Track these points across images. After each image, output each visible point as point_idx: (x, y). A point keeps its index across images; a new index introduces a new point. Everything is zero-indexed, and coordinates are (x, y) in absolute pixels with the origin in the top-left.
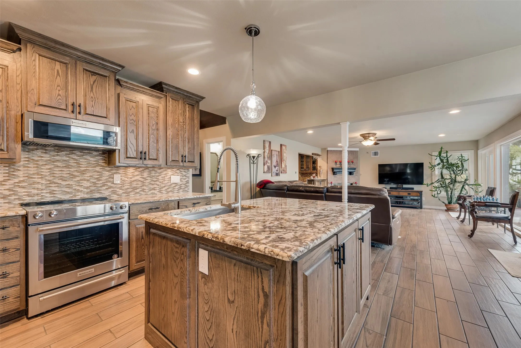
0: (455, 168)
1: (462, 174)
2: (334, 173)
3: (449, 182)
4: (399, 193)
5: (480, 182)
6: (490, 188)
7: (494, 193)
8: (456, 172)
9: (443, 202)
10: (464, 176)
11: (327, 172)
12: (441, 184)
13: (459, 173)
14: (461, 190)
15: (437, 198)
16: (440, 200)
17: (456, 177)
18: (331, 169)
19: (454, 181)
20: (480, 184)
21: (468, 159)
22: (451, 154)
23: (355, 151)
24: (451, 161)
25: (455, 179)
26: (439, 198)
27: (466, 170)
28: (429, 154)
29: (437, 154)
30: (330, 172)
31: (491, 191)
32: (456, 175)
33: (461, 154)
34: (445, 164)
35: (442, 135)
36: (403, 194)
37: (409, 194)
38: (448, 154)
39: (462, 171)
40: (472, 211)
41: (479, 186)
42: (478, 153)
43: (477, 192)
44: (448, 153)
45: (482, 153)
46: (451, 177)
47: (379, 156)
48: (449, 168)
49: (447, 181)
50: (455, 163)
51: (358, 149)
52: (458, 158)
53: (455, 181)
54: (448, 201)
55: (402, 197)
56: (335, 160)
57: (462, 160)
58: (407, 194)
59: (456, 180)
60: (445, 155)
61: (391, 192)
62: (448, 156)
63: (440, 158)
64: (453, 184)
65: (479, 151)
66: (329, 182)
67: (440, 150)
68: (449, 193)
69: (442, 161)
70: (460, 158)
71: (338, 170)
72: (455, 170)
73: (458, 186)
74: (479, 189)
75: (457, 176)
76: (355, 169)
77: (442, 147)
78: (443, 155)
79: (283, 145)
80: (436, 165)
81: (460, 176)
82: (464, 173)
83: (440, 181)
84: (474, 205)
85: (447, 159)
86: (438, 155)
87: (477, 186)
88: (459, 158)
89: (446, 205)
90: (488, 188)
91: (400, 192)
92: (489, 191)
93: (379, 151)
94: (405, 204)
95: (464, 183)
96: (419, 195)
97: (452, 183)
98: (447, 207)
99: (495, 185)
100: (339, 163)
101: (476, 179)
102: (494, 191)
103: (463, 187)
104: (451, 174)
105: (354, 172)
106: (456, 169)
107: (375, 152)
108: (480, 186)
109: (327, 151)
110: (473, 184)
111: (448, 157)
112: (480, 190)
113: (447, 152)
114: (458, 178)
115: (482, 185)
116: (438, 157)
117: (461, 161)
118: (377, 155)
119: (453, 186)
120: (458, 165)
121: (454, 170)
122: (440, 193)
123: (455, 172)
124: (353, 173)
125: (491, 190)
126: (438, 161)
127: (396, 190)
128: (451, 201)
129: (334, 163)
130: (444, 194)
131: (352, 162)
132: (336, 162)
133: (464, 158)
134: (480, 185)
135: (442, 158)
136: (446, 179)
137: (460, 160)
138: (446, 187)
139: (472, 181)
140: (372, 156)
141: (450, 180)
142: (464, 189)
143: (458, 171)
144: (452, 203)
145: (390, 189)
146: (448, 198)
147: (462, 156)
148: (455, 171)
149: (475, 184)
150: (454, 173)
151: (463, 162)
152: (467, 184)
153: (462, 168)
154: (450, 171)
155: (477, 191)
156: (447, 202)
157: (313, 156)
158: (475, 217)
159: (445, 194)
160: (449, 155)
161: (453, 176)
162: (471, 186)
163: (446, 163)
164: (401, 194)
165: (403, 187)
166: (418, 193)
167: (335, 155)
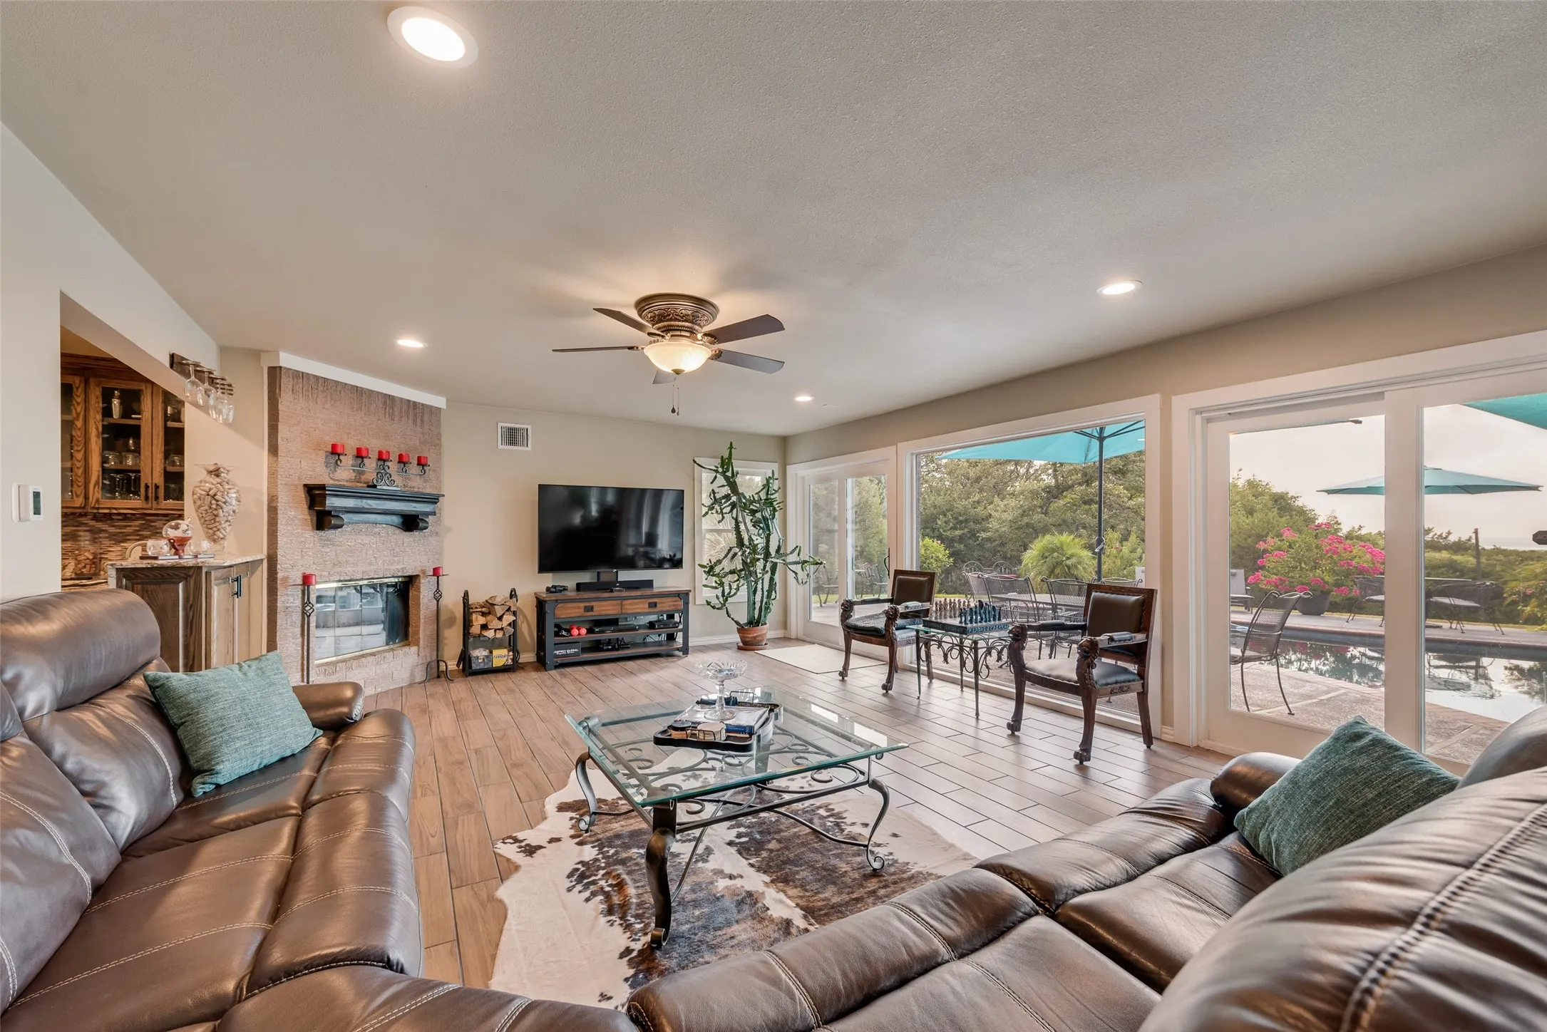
2: (323, 520)
4: (622, 605)
6: (904, 577)
9: (737, 623)
11: (273, 511)
15: (721, 608)
16: (729, 616)
18: (302, 494)
19: (764, 553)
23: (430, 407)
26: (728, 608)
28: (694, 461)
30: (294, 514)
41: (815, 567)
42: (789, 473)
43: (805, 583)
47: (529, 448)
51: (438, 401)
54: (748, 616)
56: (329, 440)
58: (647, 606)
61: (593, 604)
63: (727, 480)
65: (791, 467)
66: (286, 579)
67: (728, 455)
69: (733, 488)
71: (350, 503)
76: (434, 500)
77: (732, 443)
83: (736, 553)
86: (720, 470)
89: (742, 631)
91: (625, 602)
93: (530, 428)
95: (777, 559)
96: (681, 607)
98: (743, 638)
100: (353, 461)
105: (427, 514)
107: (511, 430)
109: (275, 373)
110: (800, 562)
115: (823, 563)
116: (720, 476)
118: (524, 445)
122: (735, 594)
124: (422, 521)
127: (603, 595)
129: (322, 455)
131: (423, 463)
132: (335, 451)
134: (818, 564)
140: (500, 447)
145: (580, 590)
146: (748, 607)
149: (806, 561)
152: (784, 562)
155: (806, 580)
156: (742, 620)
162: (793, 567)
164: (627, 609)
165: (620, 579)
166: (678, 599)
167: (328, 406)
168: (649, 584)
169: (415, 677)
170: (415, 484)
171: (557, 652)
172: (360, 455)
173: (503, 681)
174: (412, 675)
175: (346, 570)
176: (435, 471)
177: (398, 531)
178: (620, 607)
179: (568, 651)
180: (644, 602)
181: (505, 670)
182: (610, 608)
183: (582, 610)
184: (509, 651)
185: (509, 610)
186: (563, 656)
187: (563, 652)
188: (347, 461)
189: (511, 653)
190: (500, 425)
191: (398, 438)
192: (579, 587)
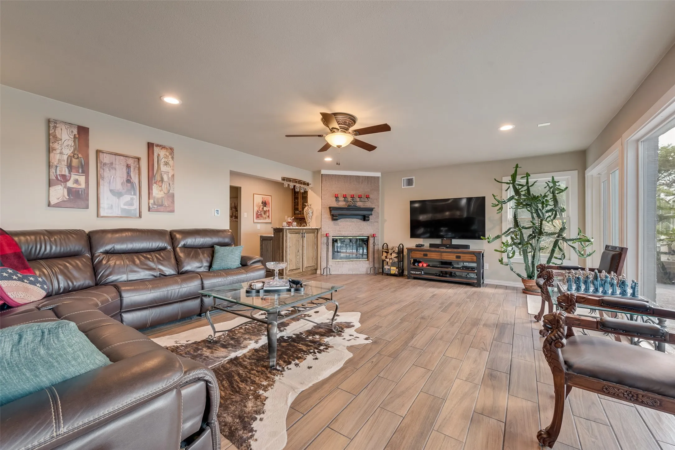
0: (540, 206)
1: (554, 218)
2: (334, 217)
3: (531, 235)
4: (441, 255)
5: (588, 235)
6: (610, 248)
7: (621, 261)
8: (542, 213)
9: (518, 275)
10: (558, 223)
11: (321, 214)
12: (512, 238)
13: (550, 216)
14: (553, 251)
15: (507, 265)
16: (512, 270)
17: (541, 224)
18: (329, 210)
19: (539, 232)
20: (589, 237)
21: (567, 188)
22: (535, 180)
23: (374, 177)
24: (534, 191)
25: (541, 228)
26: (511, 265)
27: (563, 210)
28: (495, 179)
29: (508, 179)
30: (327, 216)
31: (613, 257)
32: (542, 221)
33: (553, 177)
34: (523, 197)
35: (506, 128)
36: (449, 257)
37: (458, 257)
38: (529, 180)
39: (554, 213)
40: (550, 344)
41: (587, 243)
42: (586, 176)
43: (583, 255)
44: (529, 177)
45: (592, 176)
46: (534, 224)
47: (413, 186)
48: (530, 205)
49: (527, 233)
50: (541, 195)
51: (378, 174)
52: (546, 185)
53: (541, 233)
54: (527, 272)
55: (448, 264)
56: (335, 193)
57: (555, 190)
58: (455, 257)
59: (542, 230)
60: (523, 181)
61: (427, 253)
62: (530, 184)
63: (514, 187)
64: (537, 238)
65: (586, 171)
66: (324, 234)
67: (513, 172)
68: (530, 255)
69: (517, 192)
70: (551, 185)
72: (540, 209)
73: (546, 242)
74: (586, 248)
75: (544, 222)
76: (371, 210)
77: (517, 165)
78: (521, 181)
79: (158, 146)
80: (506, 201)
81: (551, 222)
82: (558, 216)
83: (511, 232)
84: (558, 322)
85: (528, 189)
86: (511, 182)
87: (583, 243)
88: (548, 185)
89: (524, 281)
90: (607, 247)
91: (443, 254)
92: (610, 257)
93: (414, 177)
94: (455, 276)
95: (558, 237)
96: (475, 260)
97: (535, 237)
98: (525, 285)
99: (621, 240)
100: (343, 199)
101: (582, 229)
102: (623, 256)
103: (556, 244)
104: (533, 217)
105: (370, 215)
106: (543, 207)
107: (409, 180)
108: (589, 243)
109: (322, 175)
110: (575, 239)
111: (531, 186)
112: (589, 250)
113: (528, 175)
114: (548, 227)
115: (592, 240)
116: (511, 185)
117: (553, 192)
118: (411, 185)
119: (536, 242)
120: (546, 200)
121: (537, 210)
122: (512, 257)
123: (540, 214)
124: (369, 217)
125: (614, 253)
126: (511, 192)
127: (437, 249)
128: (532, 273)
130: (518, 257)
131: (368, 197)
132: (337, 197)
133: (559, 185)
134: (589, 241)
135: (517, 187)
136: (523, 228)
137: (551, 190)
138: (521, 244)
139: (572, 232)
140: (403, 187)
141: (531, 230)
142: (557, 249)
143: (547, 212)
144: (534, 276)
145: (430, 247)
146: (526, 266)
147: (554, 182)
148: (539, 211)
149: (580, 239)
150: (539, 216)
151: (556, 195)
152: (564, 239)
153: (553, 206)
154: (532, 213)
155: (583, 253)
156: (525, 275)
157: (283, 182)
158: (561, 371)
159: (522, 257)
160: (531, 181)
161: (537, 221)
162: (570, 243)
163: (524, 195)
164: (444, 257)
165: (453, 243)
166: (474, 255)
167: (336, 183)
168: (467, 247)
169: (368, 271)
170: (368, 205)
171: (412, 272)
172: (345, 197)
173: (393, 280)
174: (367, 271)
175: (342, 233)
176: (376, 199)
177: (361, 221)
178: (440, 256)
179: (417, 273)
180: (454, 255)
181: (394, 275)
182: (435, 256)
183: (422, 255)
184: (397, 268)
185: (394, 252)
186: (414, 274)
187: (414, 272)
188: (341, 199)
189: (397, 269)
190: (403, 178)
191: (362, 190)
192: (431, 245)
